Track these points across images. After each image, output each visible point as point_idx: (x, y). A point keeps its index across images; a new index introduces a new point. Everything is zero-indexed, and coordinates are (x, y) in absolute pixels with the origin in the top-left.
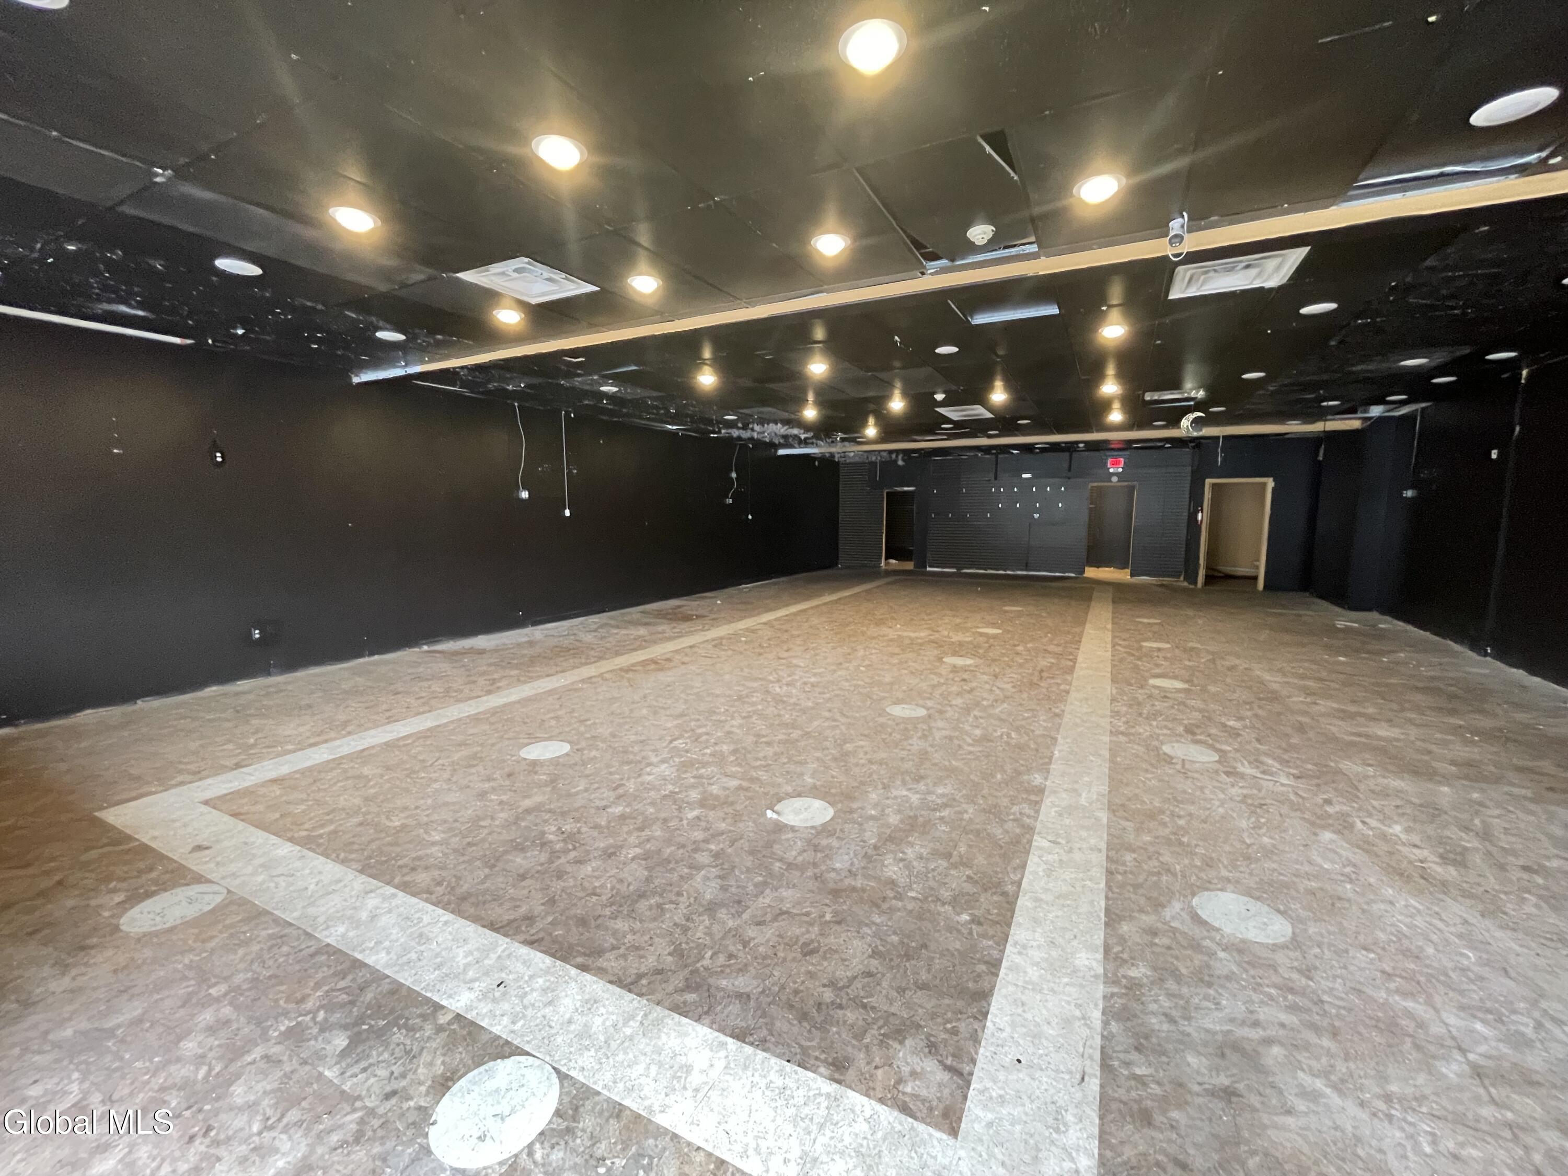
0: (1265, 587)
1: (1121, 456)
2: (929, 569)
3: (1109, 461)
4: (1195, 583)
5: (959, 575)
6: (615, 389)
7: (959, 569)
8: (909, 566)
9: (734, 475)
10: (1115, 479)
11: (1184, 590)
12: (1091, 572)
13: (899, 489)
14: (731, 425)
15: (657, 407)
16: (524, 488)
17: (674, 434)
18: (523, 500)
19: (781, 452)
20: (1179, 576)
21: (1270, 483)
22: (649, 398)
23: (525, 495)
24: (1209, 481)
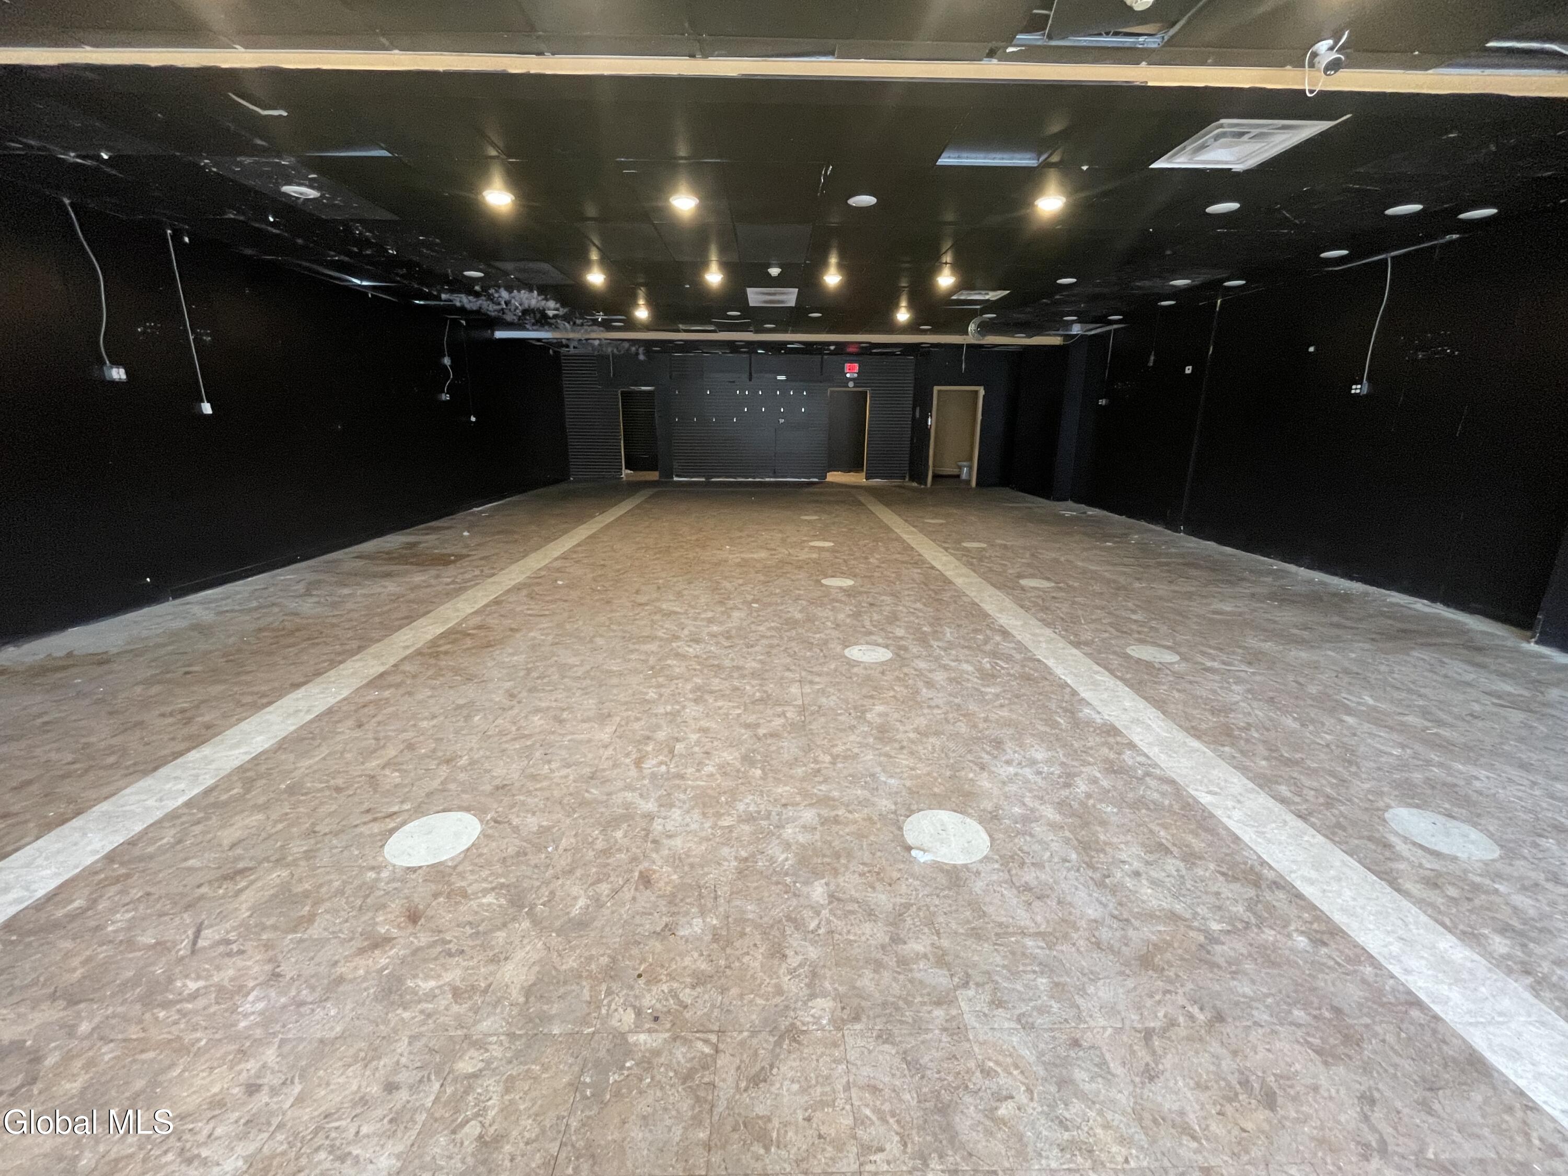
0: (977, 484)
1: (855, 362)
2: (676, 479)
3: (847, 365)
4: (926, 484)
5: (708, 484)
6: (312, 194)
7: (708, 477)
8: (654, 476)
9: (447, 361)
10: (851, 384)
11: (913, 490)
12: (834, 477)
13: (636, 388)
14: (467, 287)
15: (367, 243)
16: (116, 363)
17: (359, 293)
18: (113, 383)
19: (499, 334)
20: (904, 477)
21: (982, 391)
22: (362, 221)
23: (118, 374)
24: (936, 388)
